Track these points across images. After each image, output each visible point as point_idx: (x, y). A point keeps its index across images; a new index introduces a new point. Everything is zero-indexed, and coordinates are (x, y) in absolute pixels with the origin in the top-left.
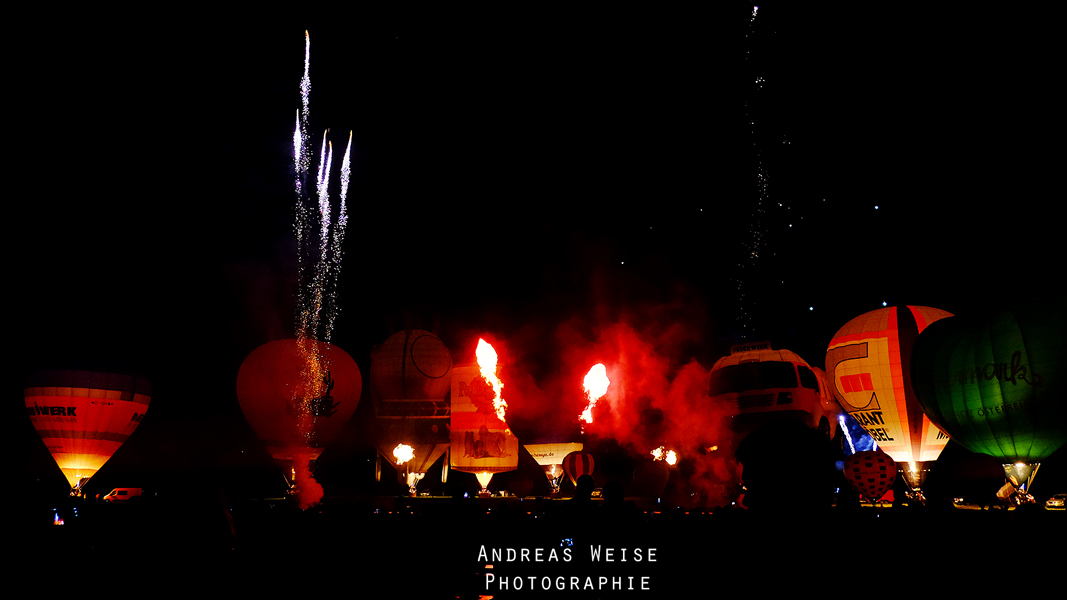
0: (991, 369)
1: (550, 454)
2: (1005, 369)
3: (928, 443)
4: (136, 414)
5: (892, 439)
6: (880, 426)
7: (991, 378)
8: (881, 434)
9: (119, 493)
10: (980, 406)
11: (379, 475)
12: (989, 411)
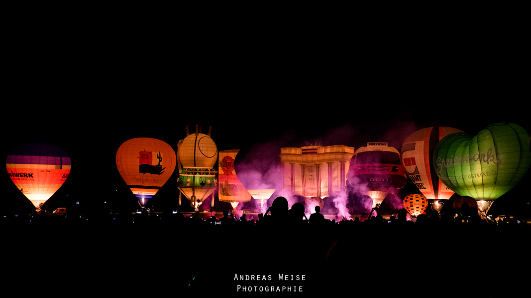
0: (477, 156)
1: (258, 194)
2: (484, 156)
3: (442, 191)
4: (64, 175)
5: (425, 188)
6: (420, 182)
7: (476, 161)
8: (421, 186)
9: (60, 210)
10: (470, 174)
11: (180, 202)
12: (474, 176)
